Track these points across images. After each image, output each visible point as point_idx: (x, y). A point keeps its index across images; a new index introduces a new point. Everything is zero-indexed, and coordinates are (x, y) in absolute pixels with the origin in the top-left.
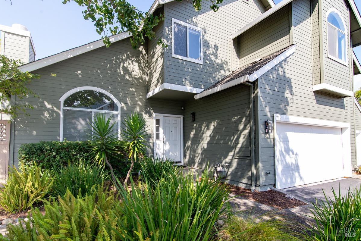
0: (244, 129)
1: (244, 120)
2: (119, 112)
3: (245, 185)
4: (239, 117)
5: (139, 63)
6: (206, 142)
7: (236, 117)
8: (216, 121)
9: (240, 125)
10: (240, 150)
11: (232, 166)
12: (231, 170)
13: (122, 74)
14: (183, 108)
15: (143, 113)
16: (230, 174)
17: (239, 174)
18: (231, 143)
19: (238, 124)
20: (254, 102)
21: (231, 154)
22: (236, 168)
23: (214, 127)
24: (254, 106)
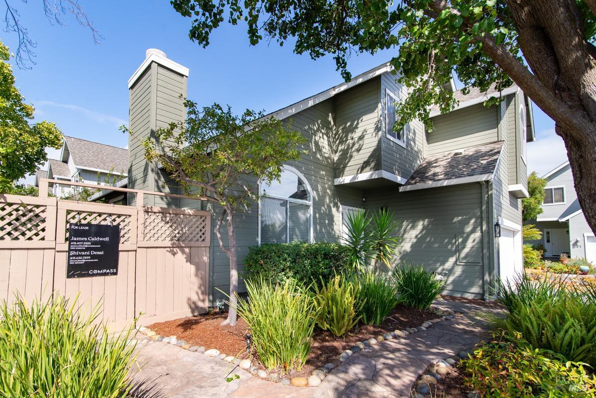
0: (473, 231)
1: (473, 221)
2: (311, 203)
3: (473, 295)
4: (464, 217)
5: (328, 137)
6: (409, 245)
7: (460, 218)
8: (427, 220)
9: (466, 227)
10: (467, 256)
11: (454, 274)
12: (451, 279)
13: (314, 150)
14: (364, 200)
15: (332, 206)
16: (452, 283)
17: (466, 283)
18: (452, 247)
19: (464, 226)
20: (488, 202)
21: (452, 260)
22: (460, 276)
23: (424, 227)
24: (488, 207)
